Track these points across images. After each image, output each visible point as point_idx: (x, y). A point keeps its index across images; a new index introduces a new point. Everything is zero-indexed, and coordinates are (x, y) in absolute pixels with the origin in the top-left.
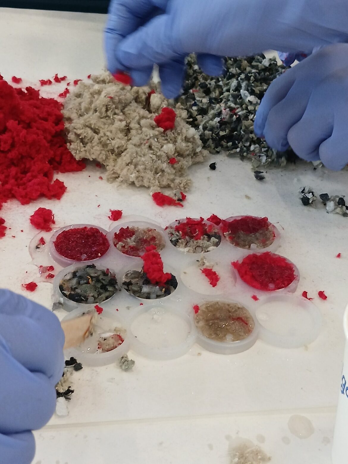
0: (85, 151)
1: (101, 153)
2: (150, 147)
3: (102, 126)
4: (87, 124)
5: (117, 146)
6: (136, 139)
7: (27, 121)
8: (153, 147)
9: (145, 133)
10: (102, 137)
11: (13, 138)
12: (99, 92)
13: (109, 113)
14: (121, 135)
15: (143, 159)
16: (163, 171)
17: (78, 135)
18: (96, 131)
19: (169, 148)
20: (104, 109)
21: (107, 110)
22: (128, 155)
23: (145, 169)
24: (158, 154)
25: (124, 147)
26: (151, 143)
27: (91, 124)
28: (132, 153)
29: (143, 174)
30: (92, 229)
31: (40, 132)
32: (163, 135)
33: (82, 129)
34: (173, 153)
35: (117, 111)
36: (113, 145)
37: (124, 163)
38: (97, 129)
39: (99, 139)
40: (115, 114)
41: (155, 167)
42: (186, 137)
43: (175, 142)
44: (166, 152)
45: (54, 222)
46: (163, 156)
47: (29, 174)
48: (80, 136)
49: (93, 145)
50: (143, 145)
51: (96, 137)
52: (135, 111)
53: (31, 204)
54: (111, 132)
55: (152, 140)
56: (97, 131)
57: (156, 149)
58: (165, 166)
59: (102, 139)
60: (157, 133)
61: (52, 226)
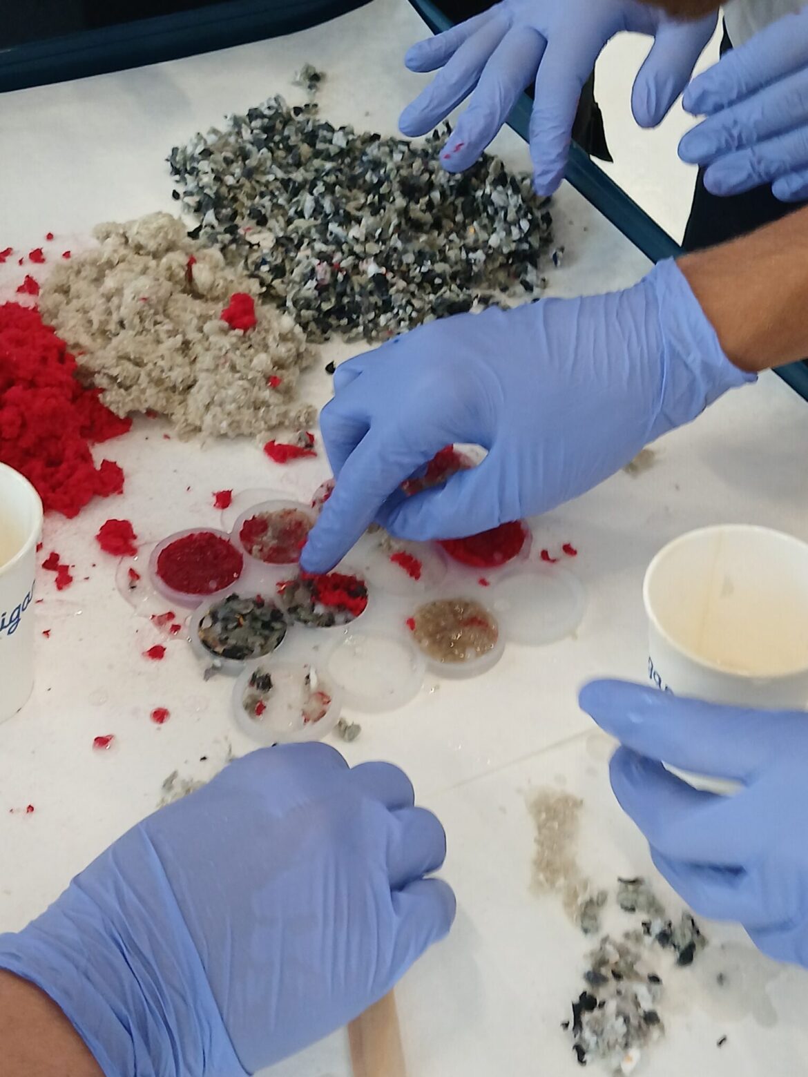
0: (132, 400)
1: (158, 398)
2: (233, 368)
3: (144, 350)
4: (120, 354)
5: (180, 380)
6: (206, 360)
7: (30, 378)
8: (238, 368)
9: (215, 345)
10: (151, 371)
11: (22, 415)
12: (119, 291)
13: (148, 324)
14: (179, 359)
15: (230, 392)
16: (265, 404)
17: (113, 379)
18: (138, 363)
19: (262, 361)
20: (137, 320)
21: (142, 320)
22: (204, 391)
23: (239, 408)
24: (249, 377)
25: (192, 378)
26: (232, 361)
27: (127, 353)
28: (210, 387)
29: (238, 418)
30: (201, 534)
31: (55, 390)
32: (243, 339)
33: (117, 366)
34: (272, 367)
35: (159, 318)
36: (173, 379)
37: (201, 405)
38: (140, 358)
39: (149, 375)
40: (156, 323)
41: (252, 400)
42: (280, 335)
43: (266, 348)
44: (260, 369)
45: (135, 537)
46: (258, 379)
47: (64, 466)
48: (117, 379)
49: (142, 387)
50: (220, 368)
51: (143, 372)
52: (185, 310)
53: (82, 514)
54: (162, 357)
55: (230, 355)
56: (138, 361)
57: (244, 371)
58: (266, 394)
59: (153, 374)
60: (234, 340)
61: (136, 543)
